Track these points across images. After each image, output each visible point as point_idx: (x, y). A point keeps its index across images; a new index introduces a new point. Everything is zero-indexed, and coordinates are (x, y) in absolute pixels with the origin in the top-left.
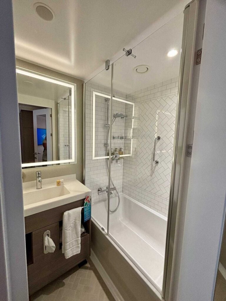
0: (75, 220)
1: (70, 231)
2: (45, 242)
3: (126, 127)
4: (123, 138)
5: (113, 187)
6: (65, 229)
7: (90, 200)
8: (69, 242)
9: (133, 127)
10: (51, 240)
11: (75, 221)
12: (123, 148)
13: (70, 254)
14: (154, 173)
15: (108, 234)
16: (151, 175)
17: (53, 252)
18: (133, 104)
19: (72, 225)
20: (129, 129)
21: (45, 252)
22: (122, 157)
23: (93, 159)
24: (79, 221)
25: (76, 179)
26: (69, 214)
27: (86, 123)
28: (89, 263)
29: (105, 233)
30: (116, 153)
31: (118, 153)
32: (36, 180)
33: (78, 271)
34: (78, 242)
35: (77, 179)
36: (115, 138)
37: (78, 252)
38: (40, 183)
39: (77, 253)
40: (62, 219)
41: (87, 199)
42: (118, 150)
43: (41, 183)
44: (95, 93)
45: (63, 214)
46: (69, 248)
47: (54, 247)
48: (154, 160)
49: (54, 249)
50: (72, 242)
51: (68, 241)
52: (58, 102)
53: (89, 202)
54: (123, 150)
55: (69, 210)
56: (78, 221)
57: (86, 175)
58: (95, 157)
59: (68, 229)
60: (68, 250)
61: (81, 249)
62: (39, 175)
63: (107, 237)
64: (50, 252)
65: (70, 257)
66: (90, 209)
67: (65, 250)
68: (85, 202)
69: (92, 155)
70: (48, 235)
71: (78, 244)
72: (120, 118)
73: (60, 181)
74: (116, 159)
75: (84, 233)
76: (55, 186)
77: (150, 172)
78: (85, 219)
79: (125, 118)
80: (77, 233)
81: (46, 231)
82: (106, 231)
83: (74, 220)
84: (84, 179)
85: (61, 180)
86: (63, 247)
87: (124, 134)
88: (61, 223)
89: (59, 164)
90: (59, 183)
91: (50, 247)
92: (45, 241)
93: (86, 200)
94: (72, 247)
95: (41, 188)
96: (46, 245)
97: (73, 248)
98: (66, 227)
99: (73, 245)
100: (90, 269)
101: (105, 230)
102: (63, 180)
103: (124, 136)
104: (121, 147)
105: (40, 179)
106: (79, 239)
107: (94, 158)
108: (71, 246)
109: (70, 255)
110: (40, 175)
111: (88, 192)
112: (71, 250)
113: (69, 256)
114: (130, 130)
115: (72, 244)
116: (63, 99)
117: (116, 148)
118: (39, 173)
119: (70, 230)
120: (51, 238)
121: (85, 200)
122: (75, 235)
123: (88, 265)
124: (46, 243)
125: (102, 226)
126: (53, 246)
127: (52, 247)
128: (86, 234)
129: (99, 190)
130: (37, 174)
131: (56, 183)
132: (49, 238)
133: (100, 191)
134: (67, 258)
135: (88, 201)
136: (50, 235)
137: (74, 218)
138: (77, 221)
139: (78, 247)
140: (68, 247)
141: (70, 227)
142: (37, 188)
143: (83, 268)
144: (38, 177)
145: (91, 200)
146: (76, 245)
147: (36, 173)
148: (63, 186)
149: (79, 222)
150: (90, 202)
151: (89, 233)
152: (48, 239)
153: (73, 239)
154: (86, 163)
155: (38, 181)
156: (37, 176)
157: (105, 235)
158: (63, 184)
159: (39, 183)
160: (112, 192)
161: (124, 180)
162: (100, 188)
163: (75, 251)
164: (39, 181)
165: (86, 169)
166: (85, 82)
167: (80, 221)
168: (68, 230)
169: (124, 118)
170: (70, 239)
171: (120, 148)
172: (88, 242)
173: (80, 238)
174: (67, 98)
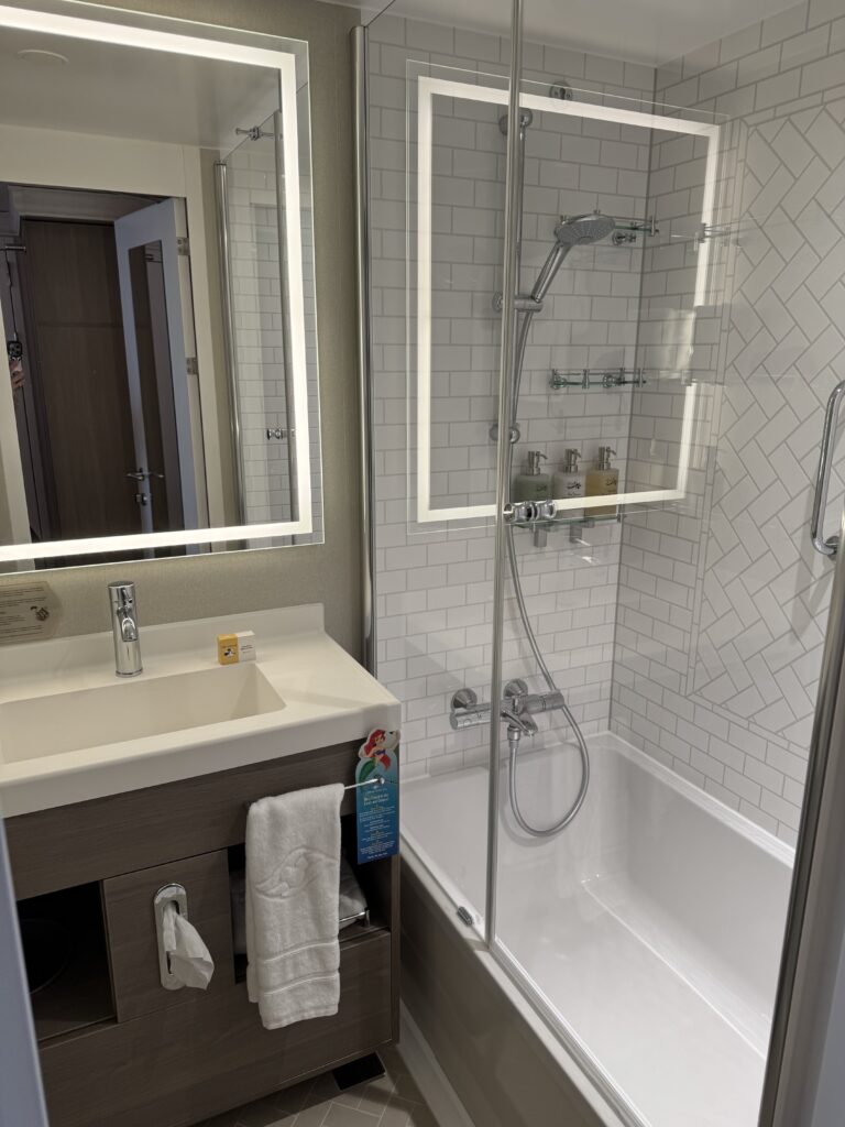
0: (307, 847)
1: (282, 901)
2: (165, 934)
3: (645, 301)
4: (621, 382)
5: (545, 690)
6: (257, 890)
7: (390, 753)
8: (276, 954)
9: (699, 300)
10: (191, 933)
11: (305, 855)
12: (621, 448)
13: (289, 1011)
14: (812, 617)
15: (488, 944)
16: (792, 630)
17: (204, 986)
18: (712, 133)
19: (291, 870)
20: (673, 314)
21: (170, 981)
22: (611, 508)
23: (421, 520)
24: (327, 855)
25: (322, 629)
26: (274, 814)
27: (374, 294)
28: (393, 1078)
29: (477, 939)
30: (572, 479)
31: (581, 480)
32: (114, 628)
33: (332, 1102)
34: (323, 962)
35: (331, 630)
36: (566, 383)
37: (327, 1007)
38: (130, 644)
39: (322, 1013)
40: (244, 835)
41: (373, 745)
42: (581, 464)
43: (137, 647)
44: (429, 87)
45: (245, 809)
46: (278, 981)
47: (207, 964)
48: (814, 535)
49: (208, 975)
50: (294, 956)
51: (271, 949)
52: (223, 157)
53: (386, 760)
54: (618, 463)
55: (275, 794)
56: (322, 857)
57: (379, 613)
58: (433, 506)
59: (273, 891)
60: (275, 992)
61: (341, 998)
62: (124, 603)
63: (485, 958)
64: (189, 985)
65: (285, 1023)
66: (394, 801)
67: (261, 988)
68: (364, 757)
69: (414, 498)
70: (176, 905)
71: (328, 972)
72: (607, 241)
73: (236, 639)
74: (571, 523)
75: (360, 922)
76: (208, 663)
77: (789, 609)
78: (362, 851)
79: (639, 242)
80: (318, 918)
81: (165, 883)
82: (481, 927)
83: (302, 851)
84: (367, 634)
85: (239, 635)
86: (250, 971)
87: (631, 351)
88: (237, 858)
89: (242, 544)
90: (228, 652)
91: (187, 963)
92: (162, 930)
93: (368, 749)
94: (296, 979)
95: (140, 670)
96: (167, 949)
97: (302, 987)
98: (264, 881)
99: (302, 970)
100: (395, 1103)
101: (475, 920)
102: (250, 633)
103: (629, 364)
104: (605, 444)
105: (128, 623)
106: (330, 949)
107: (426, 514)
108: (291, 976)
109: (287, 1017)
110: (129, 605)
111: (382, 710)
112: (291, 991)
113: (279, 1020)
114: (681, 320)
115: (296, 966)
116: (245, 136)
117: (571, 453)
118: (123, 594)
119: (281, 896)
120: (191, 920)
121: (362, 750)
122: (312, 926)
123: (385, 1083)
124: (169, 941)
125: (461, 902)
126: (200, 960)
127: (197, 966)
128: (371, 929)
129: (457, 704)
130: (115, 598)
131: (215, 650)
132: (182, 921)
133: (465, 706)
134: (273, 1026)
135: (378, 758)
136: (184, 905)
137: (301, 837)
138: (316, 855)
139: (328, 985)
140: (274, 977)
141: (281, 880)
142: (118, 673)
143: (359, 1094)
144: (118, 612)
145: (397, 751)
146: (316, 974)
147: (110, 591)
148: (254, 666)
149: (329, 860)
150: (390, 760)
151: (389, 929)
152: (176, 924)
153: (300, 945)
154: (379, 542)
155: (119, 636)
156: (117, 607)
157: (473, 946)
158: (255, 659)
159: (125, 644)
160: (536, 718)
161: (618, 648)
162: (469, 692)
163: (309, 1003)
164: (126, 637)
165: (379, 578)
166: (365, 22)
167: (333, 857)
168: (273, 896)
169: (633, 238)
170: (284, 940)
171: (602, 450)
172: (387, 972)
173: (336, 942)
174: (268, 128)
